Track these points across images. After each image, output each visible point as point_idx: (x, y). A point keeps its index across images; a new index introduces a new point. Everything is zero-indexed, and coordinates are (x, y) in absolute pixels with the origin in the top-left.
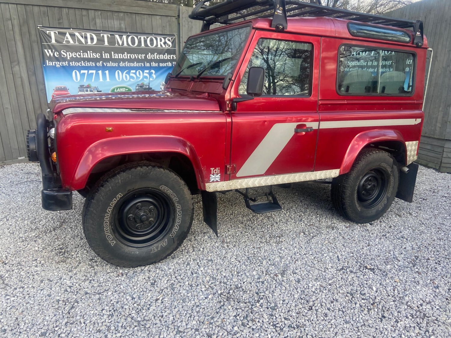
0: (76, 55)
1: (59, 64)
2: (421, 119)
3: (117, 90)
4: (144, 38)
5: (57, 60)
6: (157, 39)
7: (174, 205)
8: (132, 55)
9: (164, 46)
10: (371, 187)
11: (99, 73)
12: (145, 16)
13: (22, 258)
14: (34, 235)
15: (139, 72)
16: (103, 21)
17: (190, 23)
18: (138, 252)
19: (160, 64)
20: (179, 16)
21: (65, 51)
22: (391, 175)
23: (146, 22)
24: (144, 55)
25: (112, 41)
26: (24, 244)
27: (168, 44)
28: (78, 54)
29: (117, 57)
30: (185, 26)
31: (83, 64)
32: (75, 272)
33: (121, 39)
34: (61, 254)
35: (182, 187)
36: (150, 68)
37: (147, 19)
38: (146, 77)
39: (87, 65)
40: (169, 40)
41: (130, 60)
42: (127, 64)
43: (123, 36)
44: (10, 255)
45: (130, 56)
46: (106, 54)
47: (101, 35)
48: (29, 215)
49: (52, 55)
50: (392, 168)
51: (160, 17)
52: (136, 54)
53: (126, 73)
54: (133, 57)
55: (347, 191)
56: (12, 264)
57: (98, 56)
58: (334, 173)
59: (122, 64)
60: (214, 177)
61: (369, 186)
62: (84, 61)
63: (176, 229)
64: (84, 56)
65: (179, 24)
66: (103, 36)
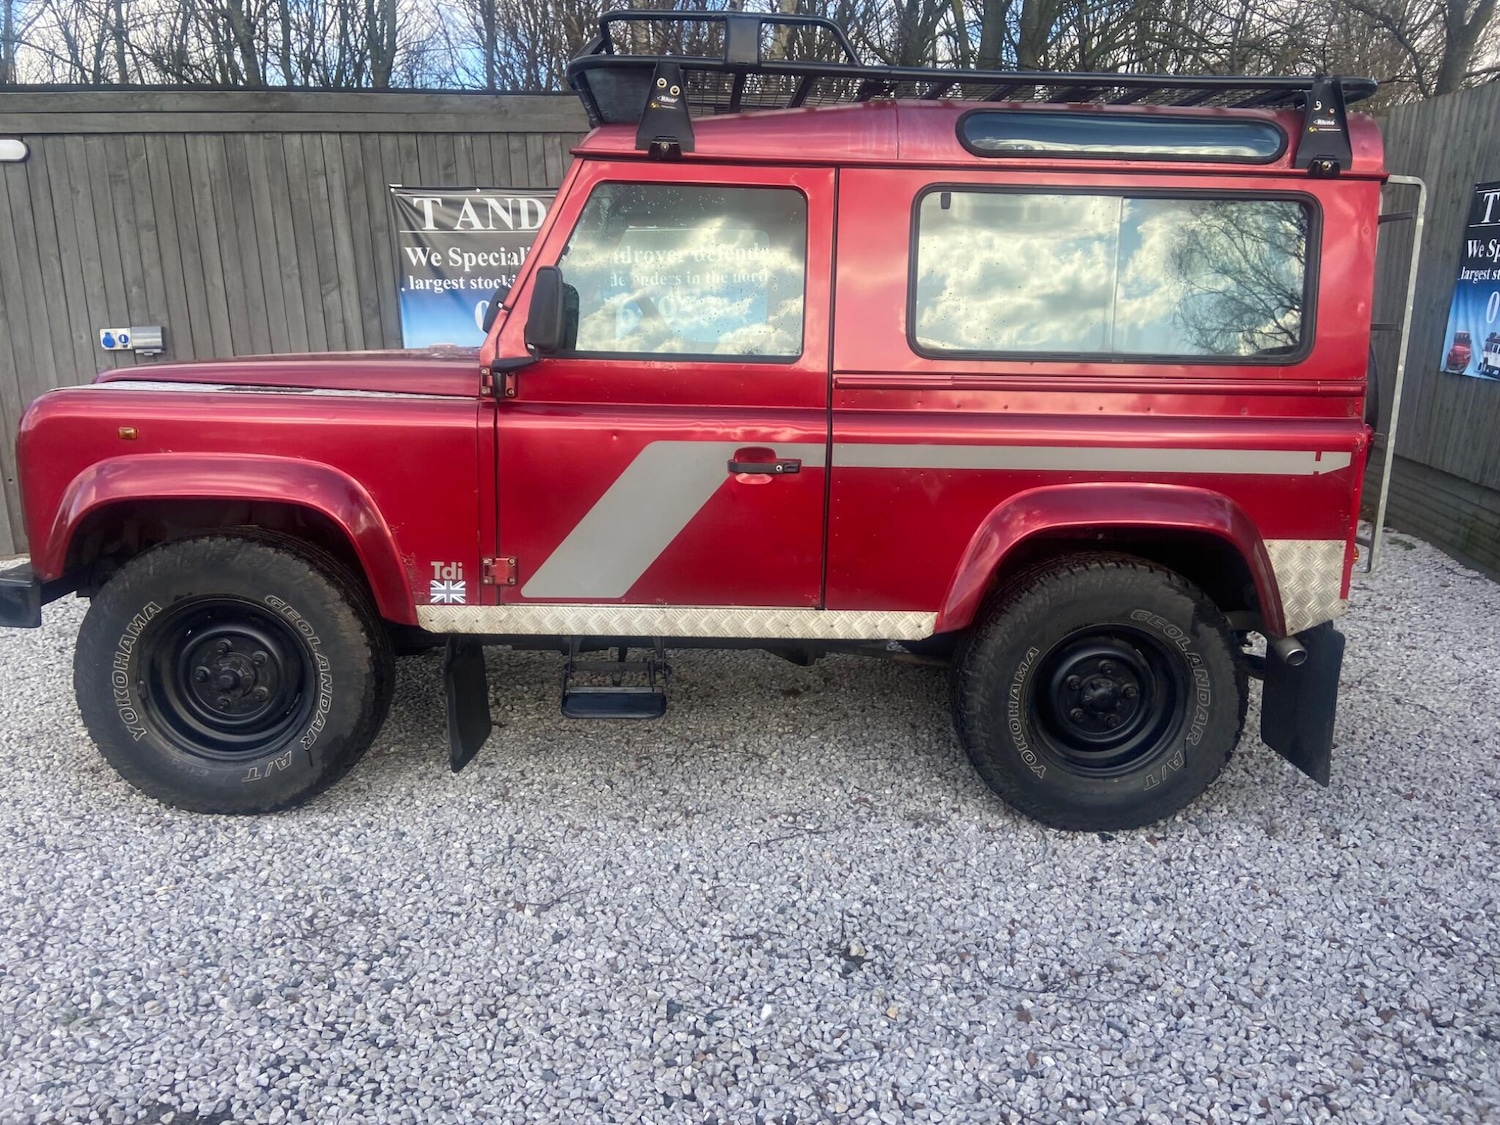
0: (488, 260)
1: (442, 286)
2: (1348, 455)
5: (438, 273)
7: (312, 657)
10: (1100, 697)
21: (459, 250)
22: (1194, 660)
28: (494, 256)
35: (330, 606)
49: (424, 261)
55: (975, 694)
58: (914, 624)
60: (444, 588)
61: (1093, 694)
63: (317, 724)
64: (510, 263)
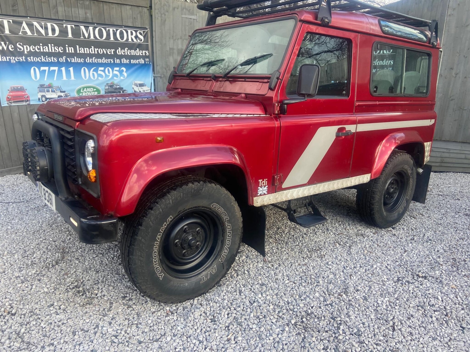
0: (35, 49)
1: (15, 60)
2: (434, 120)
3: (83, 90)
4: (113, 30)
5: (12, 54)
6: (127, 32)
7: (223, 225)
8: (100, 50)
9: (135, 40)
10: (393, 191)
11: (62, 70)
12: (114, 6)
13: (33, 304)
14: (34, 272)
15: (108, 69)
16: (65, 10)
17: (163, 15)
18: (187, 284)
19: (131, 60)
20: (151, 7)
21: (21, 44)
22: (411, 177)
23: (114, 12)
24: (114, 50)
25: (76, 32)
26: (26, 285)
27: (139, 38)
28: (37, 47)
29: (83, 52)
30: (158, 19)
31: (43, 60)
32: (111, 316)
33: (87, 31)
34: (81, 294)
35: (232, 204)
36: (121, 65)
37: (116, 9)
38: (116, 76)
39: (47, 61)
40: (141, 34)
41: (98, 56)
42: (94, 60)
43: (90, 27)
44: (15, 302)
45: (98, 51)
46: (70, 48)
47: (64, 25)
48: (14, 246)
49: (5, 48)
50: (412, 170)
51: (130, 7)
52: (105, 49)
53: (94, 71)
54: (101, 52)
55: (376, 196)
56: (23, 314)
57: (60, 50)
58: (365, 178)
59: (88, 60)
60: (262, 189)
61: (392, 190)
62: (44, 56)
63: (225, 252)
64: (45, 50)
65: (151, 16)
66: (66, 27)
